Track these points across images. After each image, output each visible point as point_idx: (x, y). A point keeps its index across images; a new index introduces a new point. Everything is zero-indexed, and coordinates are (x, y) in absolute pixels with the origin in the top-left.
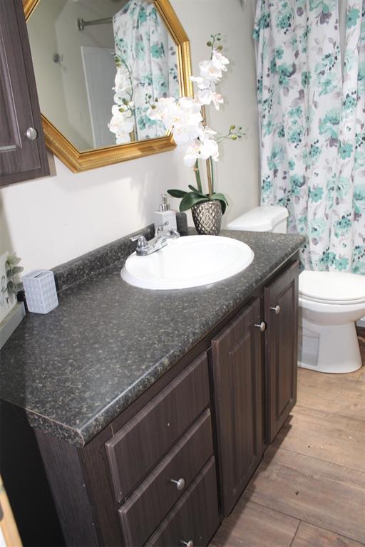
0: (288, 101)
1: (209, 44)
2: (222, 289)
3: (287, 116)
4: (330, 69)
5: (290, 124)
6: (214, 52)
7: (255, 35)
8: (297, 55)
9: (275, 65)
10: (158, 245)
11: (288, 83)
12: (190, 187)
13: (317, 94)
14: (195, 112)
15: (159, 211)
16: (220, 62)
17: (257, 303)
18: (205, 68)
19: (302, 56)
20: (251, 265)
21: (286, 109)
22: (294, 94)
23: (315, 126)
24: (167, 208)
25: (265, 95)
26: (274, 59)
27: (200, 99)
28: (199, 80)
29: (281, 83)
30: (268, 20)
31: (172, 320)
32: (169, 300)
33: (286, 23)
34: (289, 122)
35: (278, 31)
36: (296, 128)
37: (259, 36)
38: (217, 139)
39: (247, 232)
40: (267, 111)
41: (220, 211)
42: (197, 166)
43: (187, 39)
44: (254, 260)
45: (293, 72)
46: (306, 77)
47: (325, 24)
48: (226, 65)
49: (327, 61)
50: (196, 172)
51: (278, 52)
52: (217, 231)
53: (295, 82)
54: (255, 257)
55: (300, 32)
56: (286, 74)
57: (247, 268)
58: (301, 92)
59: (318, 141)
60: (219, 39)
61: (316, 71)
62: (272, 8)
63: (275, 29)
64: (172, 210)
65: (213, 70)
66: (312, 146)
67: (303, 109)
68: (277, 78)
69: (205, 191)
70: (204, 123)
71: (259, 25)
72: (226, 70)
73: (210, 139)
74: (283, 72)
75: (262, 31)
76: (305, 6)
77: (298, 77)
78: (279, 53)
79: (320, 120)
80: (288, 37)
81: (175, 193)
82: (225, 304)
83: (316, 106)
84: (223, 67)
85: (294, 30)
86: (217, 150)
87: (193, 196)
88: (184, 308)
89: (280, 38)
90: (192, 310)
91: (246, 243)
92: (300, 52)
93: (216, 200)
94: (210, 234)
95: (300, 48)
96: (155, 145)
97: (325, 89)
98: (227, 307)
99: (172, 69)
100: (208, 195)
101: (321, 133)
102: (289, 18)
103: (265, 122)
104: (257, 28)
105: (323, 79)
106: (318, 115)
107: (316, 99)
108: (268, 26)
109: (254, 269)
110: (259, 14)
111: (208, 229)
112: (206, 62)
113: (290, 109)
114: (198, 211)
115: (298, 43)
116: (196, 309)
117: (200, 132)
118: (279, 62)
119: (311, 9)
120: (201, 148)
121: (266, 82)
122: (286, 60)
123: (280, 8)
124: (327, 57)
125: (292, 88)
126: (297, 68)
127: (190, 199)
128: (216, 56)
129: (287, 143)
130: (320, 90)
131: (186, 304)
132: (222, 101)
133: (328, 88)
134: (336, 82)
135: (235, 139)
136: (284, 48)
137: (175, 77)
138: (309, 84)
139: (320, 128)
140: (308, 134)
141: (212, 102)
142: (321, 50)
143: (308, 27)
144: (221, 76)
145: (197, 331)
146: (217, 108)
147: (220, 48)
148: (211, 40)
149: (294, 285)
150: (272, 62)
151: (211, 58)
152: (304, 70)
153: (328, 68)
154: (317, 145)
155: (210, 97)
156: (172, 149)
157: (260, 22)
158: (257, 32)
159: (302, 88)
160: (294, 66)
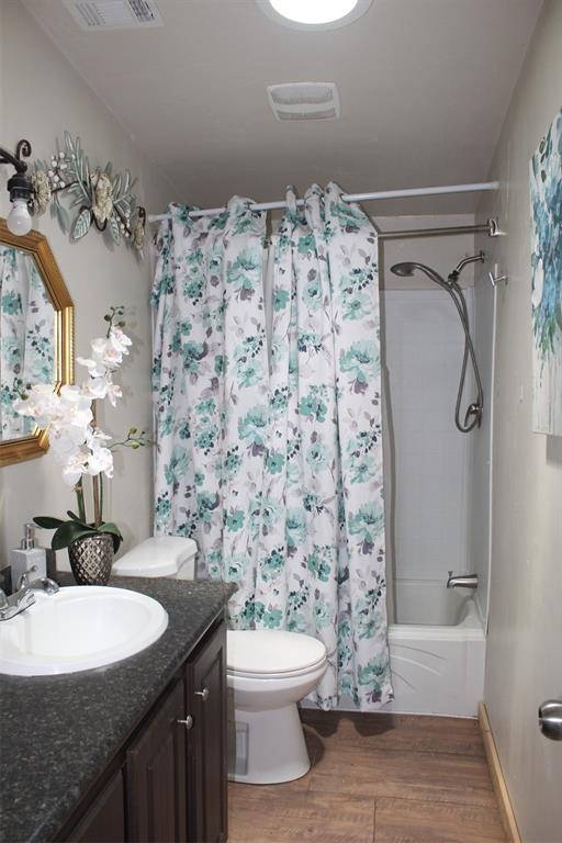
0: (196, 391)
1: (107, 318)
2: (133, 670)
3: (194, 411)
4: (253, 355)
5: (198, 422)
6: (113, 328)
7: (153, 301)
8: (209, 332)
9: (179, 341)
10: (23, 604)
11: (197, 368)
12: (70, 513)
13: (236, 386)
14: (82, 407)
15: (21, 549)
16: (121, 342)
17: (180, 689)
18: (99, 347)
19: (216, 335)
20: (167, 631)
21: (194, 402)
22: (204, 382)
23: (233, 428)
24: (33, 545)
25: (165, 380)
26: (178, 334)
27: (91, 390)
28: (90, 363)
29: (187, 366)
30: (172, 284)
31: (70, 723)
32: (56, 693)
33: (195, 292)
34: (197, 418)
35: (186, 300)
36: (206, 428)
37: (158, 302)
38: (111, 446)
39: (149, 579)
40: (166, 402)
41: (112, 549)
42: (80, 484)
43: (70, 304)
44: (170, 624)
45: (204, 354)
46: (221, 362)
47: (247, 301)
48: (128, 347)
49: (250, 346)
50: (78, 492)
51: (184, 325)
52: (106, 578)
53: (207, 367)
54: (170, 618)
55: (214, 306)
56: (195, 355)
57: (163, 636)
58: (215, 381)
59: (237, 448)
60: (120, 313)
61: (235, 355)
62: (178, 272)
63: (181, 298)
64: (41, 548)
65: (110, 352)
66: (229, 454)
67: (216, 403)
68: (181, 359)
69: (90, 519)
70: (93, 424)
71: (159, 288)
72: (128, 354)
73: (102, 446)
74: (190, 352)
75: (162, 298)
76: (222, 275)
77: (210, 360)
78: (186, 328)
79: (240, 419)
80: (197, 309)
81: (45, 522)
82: (145, 693)
83: (235, 401)
84: (125, 350)
85: (206, 302)
86: (111, 462)
87: (72, 527)
88: (83, 704)
89: (187, 310)
90: (97, 706)
91: (152, 596)
92: (214, 329)
93: (106, 533)
94: (95, 583)
95: (214, 324)
96: (18, 449)
97: (247, 381)
98: (147, 696)
99: (31, 332)
100: (93, 525)
101: (241, 438)
102: (200, 286)
103: (163, 417)
104: (156, 292)
105: (244, 367)
106: (237, 413)
107: (234, 393)
108: (171, 291)
109: (173, 637)
110: (159, 275)
111: (94, 577)
112: (100, 340)
113: (199, 402)
114: (80, 549)
115: (211, 318)
116: (102, 705)
117: (88, 435)
118: (185, 340)
119: (229, 281)
120: (90, 459)
121: (166, 362)
122: (195, 337)
123: (188, 272)
124: (249, 340)
125: (202, 374)
126: (210, 349)
127: (68, 532)
128: (116, 334)
129: (194, 449)
130: (241, 380)
131: (85, 697)
132: (120, 395)
133: (250, 379)
134: (261, 372)
135: (136, 447)
136: (192, 322)
137: (34, 344)
138: (225, 372)
139: (240, 430)
140: (223, 438)
141: (107, 396)
142: (241, 331)
143: (224, 301)
144: (121, 361)
145: (112, 738)
146: (114, 404)
147: (121, 325)
148: (110, 313)
149: (221, 655)
150: (174, 338)
151: (108, 337)
152: (220, 353)
153: (250, 354)
154: (236, 453)
155: (105, 388)
156: (41, 456)
157: (160, 284)
158: (157, 297)
159: (215, 375)
160: (205, 346)
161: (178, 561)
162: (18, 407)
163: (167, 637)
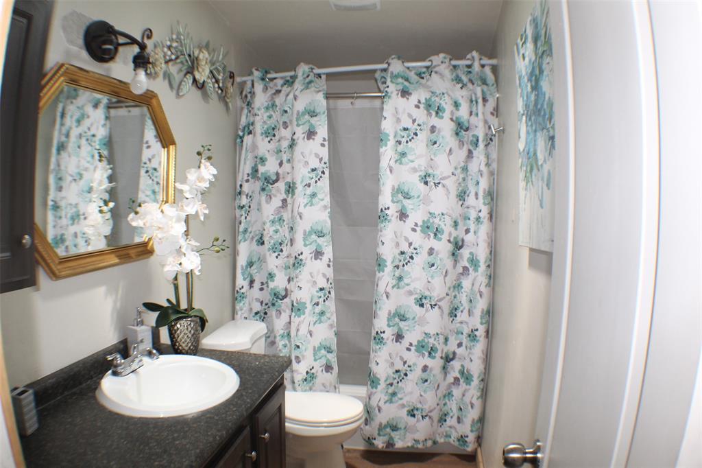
0: (270, 209)
1: (199, 154)
2: (210, 418)
3: (268, 224)
4: (316, 182)
5: (271, 233)
6: (203, 161)
7: (239, 140)
8: (281, 164)
9: (257, 171)
10: (134, 366)
11: (271, 191)
12: (168, 301)
13: (302, 205)
14: (178, 220)
15: (134, 326)
16: (208, 171)
17: (247, 431)
18: (192, 175)
19: (287, 167)
20: (238, 390)
21: (268, 216)
22: (276, 202)
23: (299, 237)
24: (142, 323)
25: (244, 201)
26: (256, 165)
27: (185, 208)
28: (185, 188)
29: (263, 189)
30: (251, 128)
31: (165, 451)
32: (156, 430)
33: (270, 133)
34: (269, 230)
35: (263, 139)
36: (277, 237)
37: (242, 141)
38: (199, 251)
39: (228, 352)
40: (244, 217)
41: (199, 328)
42: (176, 279)
43: (173, 143)
44: (240, 386)
45: (276, 181)
46: (290, 187)
47: (311, 140)
48: (214, 175)
49: (313, 175)
50: (175, 284)
51: (261, 159)
52: (195, 350)
53: (278, 190)
54: (241, 382)
55: (285, 144)
56: (270, 181)
57: (235, 394)
58: (284, 201)
59: (302, 253)
60: (209, 150)
61: (302, 181)
62: (257, 118)
63: (259, 138)
64: (148, 326)
65: (201, 179)
66: (296, 257)
67: (285, 218)
68: (258, 185)
69: (184, 305)
70: (187, 233)
71: (243, 131)
72: (213, 180)
73: (193, 251)
74: (266, 179)
75: (245, 139)
76: (291, 121)
77: (281, 185)
78: (263, 160)
79: (305, 231)
80: (272, 146)
81: (151, 307)
82: (217, 435)
83: (301, 217)
84: (211, 177)
85: (279, 141)
86: (199, 263)
87: (170, 311)
88: (174, 439)
89: (264, 147)
90: (184, 442)
91: (229, 364)
92: (284, 162)
93: (195, 316)
94: (187, 353)
95: (285, 158)
96: (132, 252)
97: (311, 201)
98: (220, 437)
99: (145, 163)
100: (186, 310)
101: (305, 245)
102: (274, 129)
103: (242, 228)
104: (241, 134)
105: (309, 191)
106: (302, 226)
107: (300, 211)
108: (250, 133)
109: (242, 395)
110: (244, 121)
111: (186, 348)
112: (193, 170)
113: (272, 217)
114: (176, 328)
115: (283, 153)
116: (188, 441)
117: (182, 242)
118: (262, 169)
119: (298, 125)
120: (183, 260)
121: (246, 188)
122: (270, 167)
123: (265, 118)
124: (313, 170)
125: (275, 196)
126: (281, 176)
127: (168, 314)
128: (205, 166)
129: (268, 253)
130: (306, 201)
131: (176, 435)
132: (207, 212)
133: (314, 200)
134: (324, 195)
135: (218, 252)
136: (267, 156)
137: (147, 172)
138: (293, 194)
139: (305, 239)
140: (291, 245)
141: (197, 212)
142: (307, 163)
143: (293, 140)
144: (208, 186)
145: (194, 464)
146: (202, 218)
147: (209, 158)
148: (201, 150)
149: (280, 410)
150: (253, 168)
151: (199, 167)
152: (289, 179)
153: (313, 181)
154: (301, 257)
155: (196, 206)
156: (149, 257)
157: (244, 128)
158: (241, 138)
159: (285, 197)
160: (277, 174)
161: (251, 339)
162: (132, 220)
163: (238, 395)
